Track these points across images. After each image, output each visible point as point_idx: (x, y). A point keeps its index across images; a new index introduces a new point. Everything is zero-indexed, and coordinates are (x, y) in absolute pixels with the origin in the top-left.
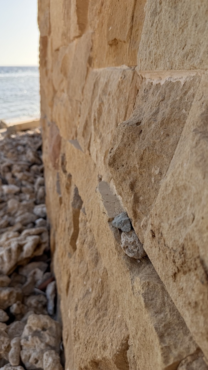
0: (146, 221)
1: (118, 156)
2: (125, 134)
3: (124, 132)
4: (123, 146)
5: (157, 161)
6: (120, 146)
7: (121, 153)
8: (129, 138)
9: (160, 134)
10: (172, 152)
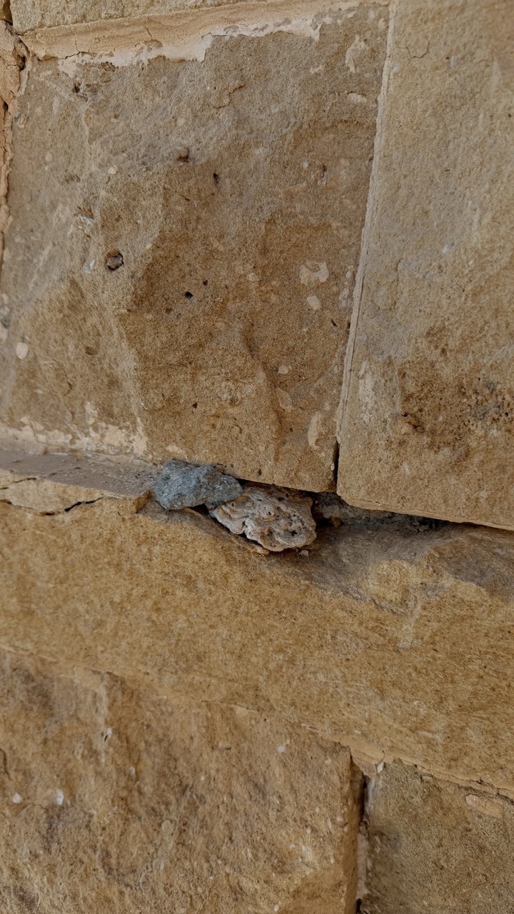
0: (323, 424)
1: (162, 267)
2: (169, 189)
3: (165, 183)
4: (179, 227)
5: (311, 246)
6: (167, 228)
7: (173, 255)
8: (189, 200)
9: (301, 169)
10: (358, 208)
